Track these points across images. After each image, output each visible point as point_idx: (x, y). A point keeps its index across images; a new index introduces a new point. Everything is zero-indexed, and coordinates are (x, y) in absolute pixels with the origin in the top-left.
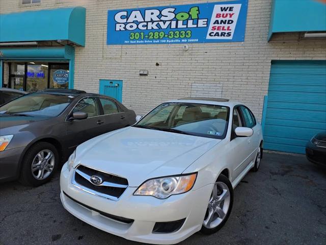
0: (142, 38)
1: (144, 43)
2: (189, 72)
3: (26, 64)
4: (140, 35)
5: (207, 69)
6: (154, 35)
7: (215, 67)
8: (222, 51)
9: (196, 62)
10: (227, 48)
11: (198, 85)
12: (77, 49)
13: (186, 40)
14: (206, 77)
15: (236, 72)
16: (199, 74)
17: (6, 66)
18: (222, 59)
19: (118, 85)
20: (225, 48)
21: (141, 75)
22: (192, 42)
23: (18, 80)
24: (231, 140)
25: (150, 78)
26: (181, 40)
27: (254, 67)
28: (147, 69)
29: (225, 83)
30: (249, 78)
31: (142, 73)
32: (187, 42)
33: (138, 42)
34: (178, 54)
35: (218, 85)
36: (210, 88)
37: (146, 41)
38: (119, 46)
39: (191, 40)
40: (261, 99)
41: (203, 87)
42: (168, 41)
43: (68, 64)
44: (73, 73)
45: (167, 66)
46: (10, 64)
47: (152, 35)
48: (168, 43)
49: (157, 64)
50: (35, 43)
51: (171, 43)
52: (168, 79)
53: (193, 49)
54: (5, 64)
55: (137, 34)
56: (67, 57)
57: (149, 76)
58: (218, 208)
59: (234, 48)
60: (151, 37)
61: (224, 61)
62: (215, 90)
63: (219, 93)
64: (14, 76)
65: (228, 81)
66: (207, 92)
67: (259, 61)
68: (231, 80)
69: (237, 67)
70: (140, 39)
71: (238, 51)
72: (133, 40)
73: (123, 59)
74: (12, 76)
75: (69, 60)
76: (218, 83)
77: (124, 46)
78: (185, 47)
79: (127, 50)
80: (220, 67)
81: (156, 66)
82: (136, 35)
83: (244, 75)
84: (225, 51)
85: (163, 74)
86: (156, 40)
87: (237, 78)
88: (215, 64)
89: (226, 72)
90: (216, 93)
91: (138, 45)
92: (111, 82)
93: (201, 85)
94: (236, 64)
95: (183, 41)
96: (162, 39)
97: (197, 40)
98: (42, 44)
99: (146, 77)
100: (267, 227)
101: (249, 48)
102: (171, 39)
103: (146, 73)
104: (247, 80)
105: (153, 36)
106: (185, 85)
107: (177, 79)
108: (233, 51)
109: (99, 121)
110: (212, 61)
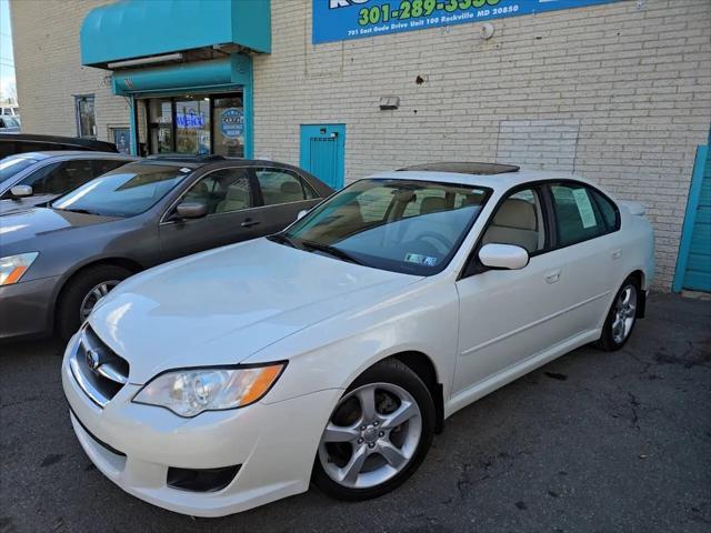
0: (386, 19)
1: (390, 32)
2: (493, 93)
3: (173, 100)
4: (381, 11)
5: (540, 83)
6: (412, 8)
7: (560, 75)
8: (582, 30)
9: (512, 65)
10: (595, 21)
11: (515, 124)
12: (257, 61)
13: (487, 12)
14: (537, 103)
15: (618, 85)
16: (519, 98)
17: (141, 106)
18: (580, 51)
19: (336, 134)
20: (590, 22)
21: (383, 108)
22: (503, 16)
23: (162, 134)
24: (458, 279)
25: (403, 114)
26: (475, 14)
27: (671, 67)
28: (396, 92)
29: (588, 115)
30: (654, 98)
31: (384, 103)
32: (491, 17)
33: (376, 29)
34: (468, 49)
35: (566, 122)
36: (545, 132)
37: (393, 26)
38: (337, 45)
39: (500, 11)
40: (687, 156)
41: (530, 129)
42: (443, 19)
43: (240, 95)
44: (251, 114)
45: (442, 83)
46: (147, 102)
47: (407, 9)
48: (445, 24)
49: (420, 80)
50: (178, 56)
51: (452, 23)
52: (443, 113)
53: (507, 32)
54: (138, 103)
55: (376, 10)
56: (236, 80)
57: (400, 109)
58: (383, 443)
59: (613, 19)
60: (405, 15)
61: (588, 58)
62: (558, 136)
63: (569, 142)
64: (156, 126)
65: (595, 110)
66: (538, 142)
67: (687, 49)
68: (603, 107)
69: (620, 70)
70: (381, 22)
71: (627, 24)
72: (365, 27)
73: (345, 73)
74: (152, 127)
75: (241, 86)
76: (568, 115)
77: (348, 43)
78: (484, 29)
79: (354, 51)
80: (576, 73)
81: (415, 85)
82: (372, 14)
83: (639, 91)
84: (589, 29)
85: (433, 102)
86: (417, 19)
87: (622, 99)
88: (561, 67)
89: (588, 87)
90: (562, 142)
91: (376, 38)
92: (322, 130)
93: (521, 124)
94: (620, 63)
95: (479, 14)
96: (430, 16)
97: (516, 8)
98: (192, 56)
99: (395, 113)
100: (520, 506)
101: (659, 13)
102: (452, 13)
103: (393, 103)
104: (648, 105)
105: (410, 12)
106: (484, 127)
107: (464, 112)
108: (612, 26)
109: (247, 220)
110: (554, 61)
